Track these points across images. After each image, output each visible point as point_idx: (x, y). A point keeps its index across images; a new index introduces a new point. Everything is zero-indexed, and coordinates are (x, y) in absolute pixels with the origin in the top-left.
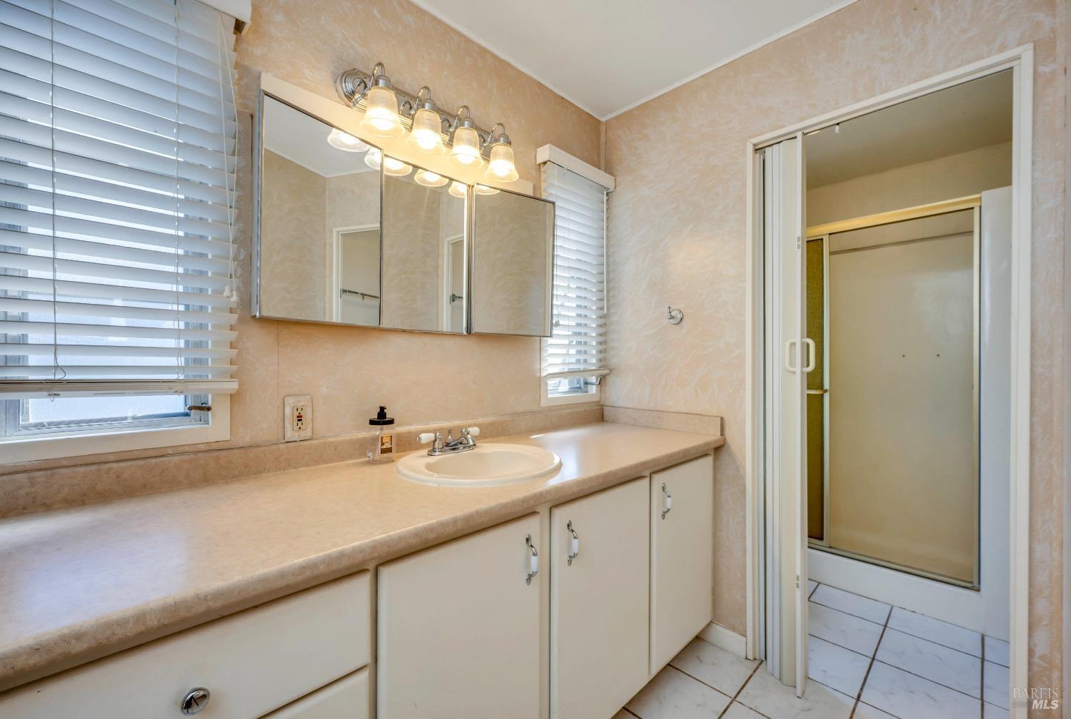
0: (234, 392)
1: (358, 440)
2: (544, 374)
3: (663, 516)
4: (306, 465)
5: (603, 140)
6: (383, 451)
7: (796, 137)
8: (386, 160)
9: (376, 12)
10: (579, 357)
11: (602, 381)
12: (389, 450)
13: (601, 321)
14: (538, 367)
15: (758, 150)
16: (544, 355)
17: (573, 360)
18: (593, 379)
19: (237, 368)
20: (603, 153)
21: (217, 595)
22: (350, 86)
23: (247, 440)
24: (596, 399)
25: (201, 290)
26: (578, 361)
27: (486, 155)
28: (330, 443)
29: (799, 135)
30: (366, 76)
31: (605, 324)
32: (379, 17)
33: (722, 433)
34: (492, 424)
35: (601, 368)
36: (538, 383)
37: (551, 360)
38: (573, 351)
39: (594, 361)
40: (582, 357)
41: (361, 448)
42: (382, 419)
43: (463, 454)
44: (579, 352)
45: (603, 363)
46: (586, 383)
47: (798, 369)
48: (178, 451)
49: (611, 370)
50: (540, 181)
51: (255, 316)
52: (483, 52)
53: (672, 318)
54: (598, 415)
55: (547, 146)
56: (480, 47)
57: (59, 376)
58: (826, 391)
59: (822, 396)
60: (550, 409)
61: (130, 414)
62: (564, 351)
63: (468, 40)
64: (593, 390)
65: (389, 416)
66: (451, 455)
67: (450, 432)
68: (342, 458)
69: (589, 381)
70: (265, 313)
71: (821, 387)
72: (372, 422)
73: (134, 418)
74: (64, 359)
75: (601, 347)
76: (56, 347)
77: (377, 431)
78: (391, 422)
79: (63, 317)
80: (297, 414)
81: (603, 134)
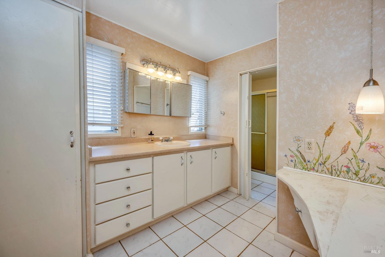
0: (122, 127)
1: (146, 138)
2: (190, 126)
3: (215, 158)
4: (135, 142)
5: (206, 67)
6: (152, 141)
7: (247, 73)
8: (151, 77)
9: (149, 45)
10: (200, 122)
11: (205, 128)
12: (153, 140)
13: (206, 114)
14: (188, 124)
15: (241, 75)
16: (190, 121)
17: (199, 123)
18: (203, 128)
19: (122, 122)
20: (206, 70)
21: (131, 155)
22: (144, 63)
23: (124, 136)
24: (204, 133)
25: (115, 106)
26: (200, 123)
27: (174, 75)
28: (140, 138)
29: (248, 73)
30: (147, 60)
31: (207, 114)
32: (150, 46)
33: (233, 141)
34: (176, 137)
35: (206, 125)
36: (188, 128)
37: (192, 123)
38: (198, 121)
39: (204, 123)
40: (201, 122)
41: (147, 140)
42: (151, 134)
43: (169, 142)
44: (200, 121)
45: (206, 124)
46: (202, 129)
47: (247, 127)
48: (112, 138)
49: (208, 126)
50: (188, 79)
51: (127, 112)
52: (174, 50)
53: (221, 113)
54: (205, 137)
55: (190, 71)
56: (173, 49)
57: (94, 122)
58: (266, 133)
59: (265, 134)
60: (191, 135)
61: (103, 130)
62: (196, 121)
63: (170, 48)
64: (203, 131)
65: (153, 134)
66: (166, 143)
67: (166, 138)
68: (143, 142)
69: (202, 128)
70: (129, 112)
71: (264, 132)
72: (149, 134)
73: (104, 131)
74: (96, 119)
75: (205, 120)
76: (94, 117)
77: (150, 136)
78: (153, 135)
79: (95, 112)
80: (133, 132)
81: (206, 66)
